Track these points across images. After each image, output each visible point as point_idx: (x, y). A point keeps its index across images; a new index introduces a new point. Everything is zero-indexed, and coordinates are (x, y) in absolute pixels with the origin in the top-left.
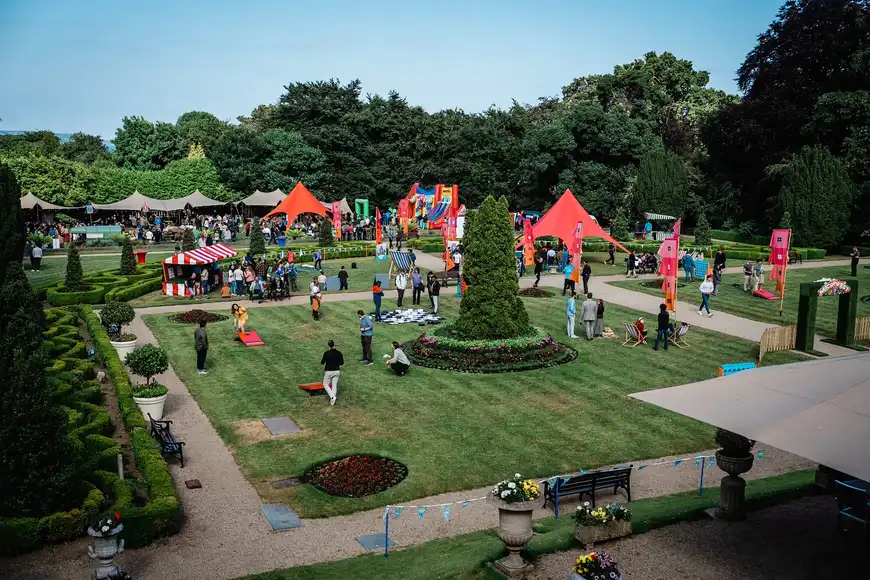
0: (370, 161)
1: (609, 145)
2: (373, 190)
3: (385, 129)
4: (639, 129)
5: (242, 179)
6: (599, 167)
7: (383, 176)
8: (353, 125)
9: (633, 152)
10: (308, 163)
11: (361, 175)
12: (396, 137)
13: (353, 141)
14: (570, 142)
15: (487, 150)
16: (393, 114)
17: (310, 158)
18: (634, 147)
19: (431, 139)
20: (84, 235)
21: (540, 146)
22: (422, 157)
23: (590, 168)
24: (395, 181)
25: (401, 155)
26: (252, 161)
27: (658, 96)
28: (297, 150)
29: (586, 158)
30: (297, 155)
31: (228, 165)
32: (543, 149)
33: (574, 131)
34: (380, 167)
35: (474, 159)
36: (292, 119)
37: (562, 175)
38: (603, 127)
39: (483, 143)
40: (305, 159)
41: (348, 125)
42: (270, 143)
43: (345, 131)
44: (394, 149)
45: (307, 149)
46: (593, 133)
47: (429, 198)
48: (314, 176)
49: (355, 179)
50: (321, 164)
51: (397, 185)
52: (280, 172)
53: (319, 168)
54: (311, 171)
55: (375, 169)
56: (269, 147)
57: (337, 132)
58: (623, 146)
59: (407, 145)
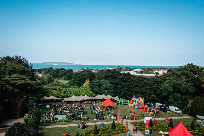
0: (123, 87)
1: (182, 90)
2: (124, 93)
3: (127, 80)
4: (189, 86)
5: (96, 91)
6: (179, 95)
7: (126, 90)
8: (120, 79)
9: (188, 92)
10: (110, 88)
11: (121, 90)
12: (129, 82)
13: (120, 83)
14: (172, 89)
15: (150, 87)
16: (128, 77)
17: (111, 87)
18: (188, 91)
19: (137, 82)
20: (57, 118)
21: (164, 89)
22: (135, 86)
23: (177, 95)
24: (129, 91)
25: (130, 85)
26: (98, 87)
27: (193, 78)
28: (108, 85)
29: (176, 92)
30: (107, 86)
31: (93, 88)
32: (165, 90)
33: (173, 87)
34: (126, 88)
35: (147, 89)
36: (107, 77)
37: (170, 97)
38: (180, 86)
39: (149, 85)
40: (109, 87)
41: (119, 79)
42: (102, 83)
43: (118, 80)
44: (129, 84)
45: (110, 85)
46: (178, 87)
47: (137, 100)
48: (111, 91)
49: (120, 91)
50: (113, 88)
51: (129, 92)
52: (104, 89)
53: (112, 89)
54: (110, 89)
55: (124, 88)
56: (102, 84)
57: (116, 81)
58: (186, 91)
59: (131, 83)
